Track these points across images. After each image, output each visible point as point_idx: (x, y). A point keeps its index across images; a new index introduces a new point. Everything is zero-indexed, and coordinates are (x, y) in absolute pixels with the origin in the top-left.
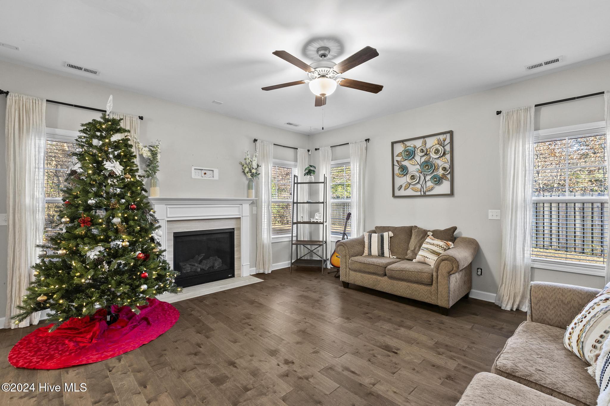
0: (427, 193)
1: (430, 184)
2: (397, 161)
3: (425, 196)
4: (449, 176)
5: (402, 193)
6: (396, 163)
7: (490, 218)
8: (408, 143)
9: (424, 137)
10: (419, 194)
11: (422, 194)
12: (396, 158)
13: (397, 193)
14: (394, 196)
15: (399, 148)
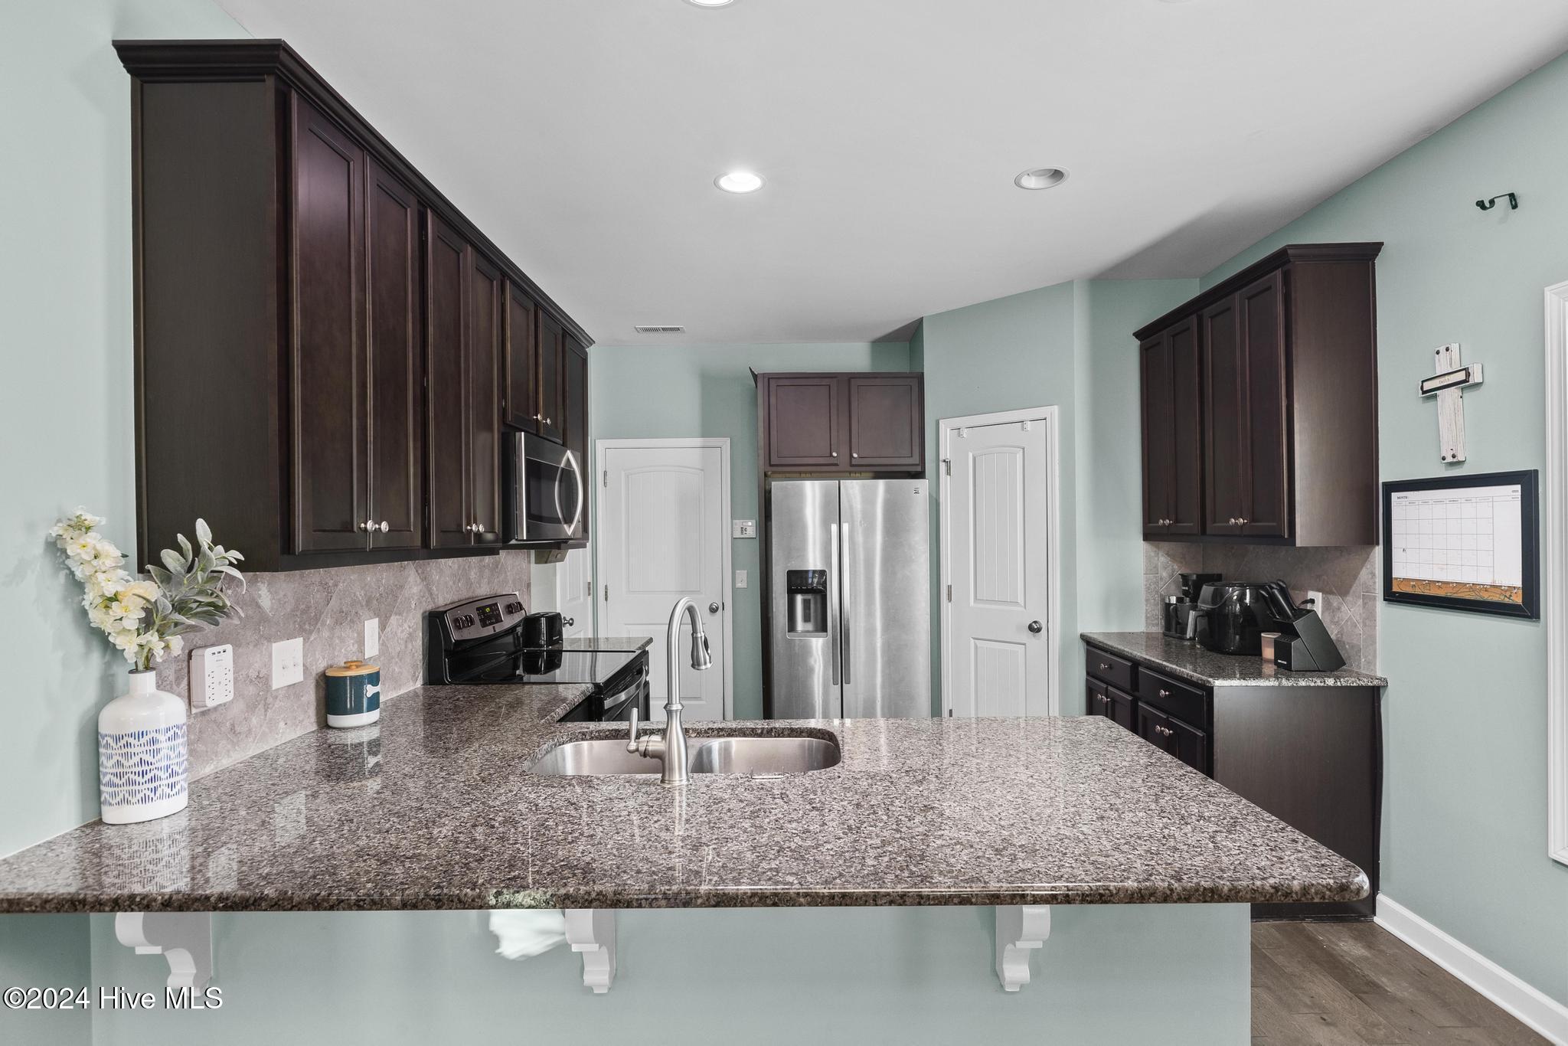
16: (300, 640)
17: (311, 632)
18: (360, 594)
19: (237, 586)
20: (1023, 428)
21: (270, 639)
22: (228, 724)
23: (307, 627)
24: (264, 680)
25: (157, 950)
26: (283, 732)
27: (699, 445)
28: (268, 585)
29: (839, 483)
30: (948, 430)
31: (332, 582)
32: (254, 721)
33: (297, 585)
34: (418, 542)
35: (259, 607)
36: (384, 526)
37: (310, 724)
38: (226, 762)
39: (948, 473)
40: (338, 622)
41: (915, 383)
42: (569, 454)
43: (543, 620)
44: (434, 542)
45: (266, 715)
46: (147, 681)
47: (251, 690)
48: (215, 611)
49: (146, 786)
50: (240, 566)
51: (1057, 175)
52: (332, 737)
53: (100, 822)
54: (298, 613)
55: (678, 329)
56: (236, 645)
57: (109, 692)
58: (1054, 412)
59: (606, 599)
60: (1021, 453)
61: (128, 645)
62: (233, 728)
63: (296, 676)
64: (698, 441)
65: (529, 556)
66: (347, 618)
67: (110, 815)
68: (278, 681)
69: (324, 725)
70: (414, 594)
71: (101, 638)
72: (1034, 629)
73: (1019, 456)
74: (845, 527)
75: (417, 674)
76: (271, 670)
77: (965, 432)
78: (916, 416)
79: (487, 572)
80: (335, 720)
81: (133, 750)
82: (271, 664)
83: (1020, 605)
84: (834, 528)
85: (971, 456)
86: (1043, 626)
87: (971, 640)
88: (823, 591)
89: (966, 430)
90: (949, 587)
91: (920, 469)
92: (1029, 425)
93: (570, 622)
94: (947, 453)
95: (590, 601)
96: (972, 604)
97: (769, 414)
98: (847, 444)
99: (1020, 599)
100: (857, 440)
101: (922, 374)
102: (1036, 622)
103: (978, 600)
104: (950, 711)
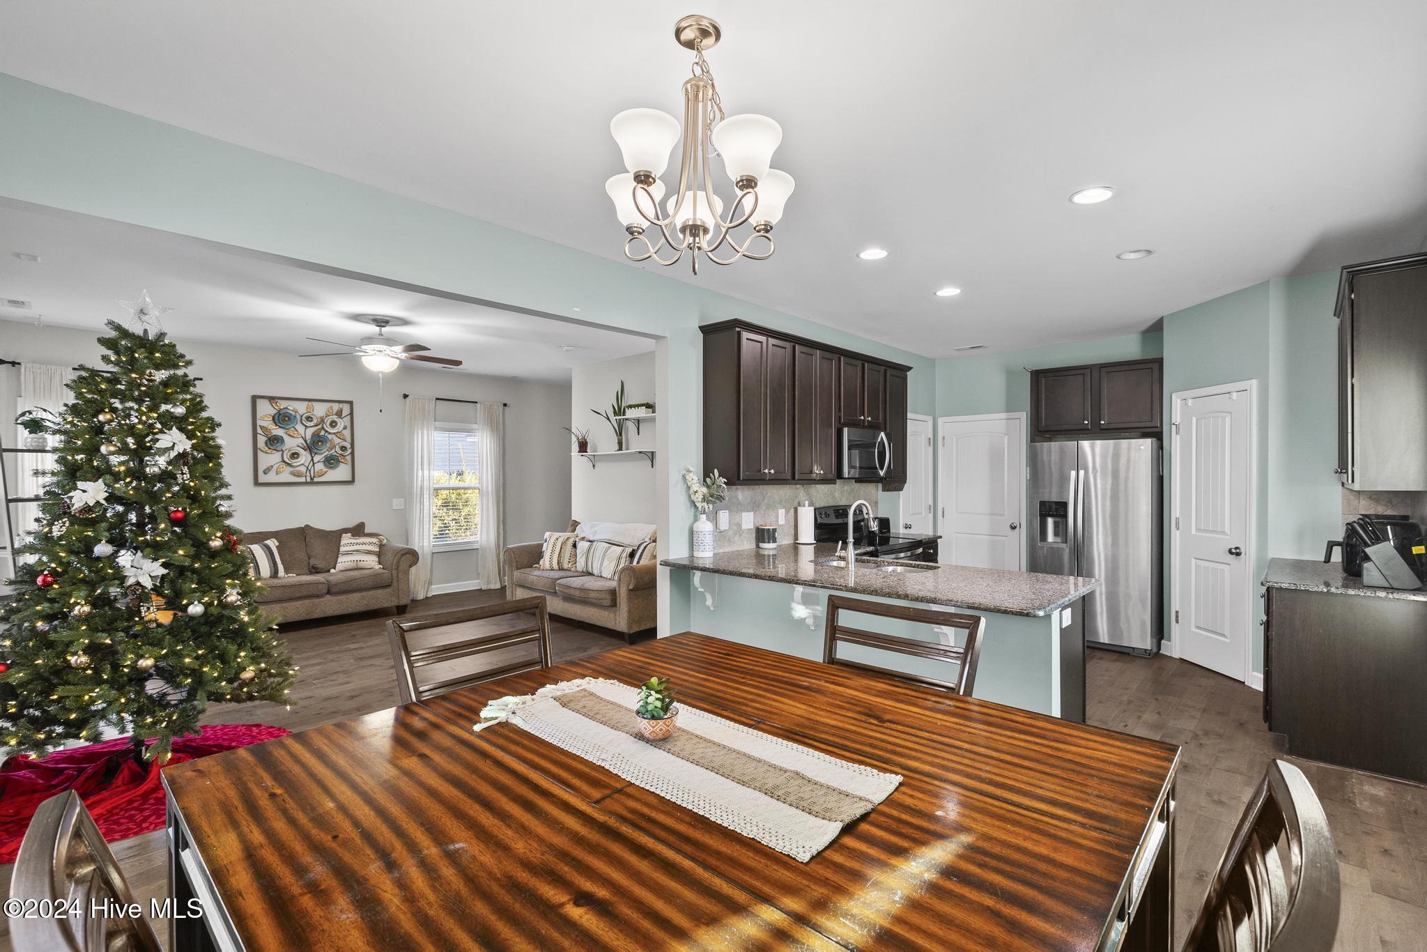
0: (315, 480)
1: (320, 467)
2: (262, 428)
3: (312, 483)
4: (349, 458)
5: (272, 477)
6: (259, 431)
7: (394, 507)
8: (283, 404)
9: (310, 400)
10: (303, 480)
11: (309, 480)
12: (259, 423)
13: (262, 478)
14: (257, 483)
15: (265, 409)
16: (751, 513)
17: (757, 510)
18: (777, 498)
19: (731, 492)
20: (1230, 398)
21: (742, 511)
22: (727, 537)
23: (755, 508)
24: (739, 525)
25: (702, 590)
27: (1004, 418)
29: (1077, 442)
30: (1179, 400)
31: (765, 492)
32: (736, 538)
33: (751, 492)
34: (789, 477)
36: (772, 471)
37: (753, 546)
38: (727, 550)
39: (1178, 434)
40: (767, 508)
41: (1156, 367)
42: (882, 434)
44: (797, 478)
45: (739, 537)
46: (704, 516)
47: (735, 528)
48: (720, 498)
49: (703, 547)
50: (725, 483)
51: (1149, 252)
52: (761, 552)
53: (693, 550)
54: (752, 503)
55: (980, 347)
56: (730, 511)
57: (696, 519)
58: (1252, 384)
59: (943, 516)
60: (1230, 416)
61: (699, 505)
62: (729, 539)
63: (751, 526)
64: (1004, 415)
65: (877, 487)
66: (771, 507)
67: (696, 554)
68: (744, 527)
69: (758, 546)
70: (805, 500)
71: (693, 503)
72: (1235, 552)
73: (1228, 420)
74: (1082, 473)
76: (741, 522)
77: (1190, 402)
78: (1156, 390)
79: (846, 494)
80: (761, 545)
81: (700, 536)
82: (741, 520)
83: (1227, 535)
84: (1073, 473)
85: (1194, 419)
86: (1243, 550)
87: (1193, 560)
88: (1065, 516)
89: (1190, 400)
90: (1177, 519)
91: (1159, 430)
92: (1235, 395)
93: (907, 527)
94: (1177, 418)
95: (931, 516)
96: (1194, 531)
97: (1038, 398)
98: (1097, 414)
99: (1227, 530)
100: (1105, 411)
101: (1162, 359)
102: (1237, 548)
103: (1198, 530)
104: (1177, 612)
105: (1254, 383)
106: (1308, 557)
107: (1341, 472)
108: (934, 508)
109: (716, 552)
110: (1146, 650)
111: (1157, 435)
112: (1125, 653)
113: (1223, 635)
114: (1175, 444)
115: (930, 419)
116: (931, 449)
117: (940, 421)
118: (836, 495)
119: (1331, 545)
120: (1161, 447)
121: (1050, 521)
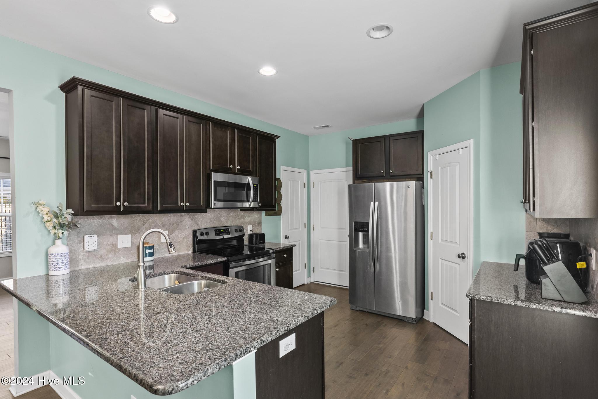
16: (130, 235)
17: (136, 233)
18: (159, 223)
19: (103, 220)
20: (459, 153)
21: (117, 234)
22: (99, 255)
23: (134, 232)
24: (114, 245)
26: (122, 260)
27: (345, 170)
28: (116, 219)
29: (374, 184)
30: (432, 156)
31: (145, 219)
32: (110, 256)
33: (129, 220)
34: (150, 208)
35: (113, 225)
39: (431, 177)
41: (420, 136)
42: (249, 178)
43: (254, 235)
44: (159, 208)
45: (115, 255)
46: (59, 241)
47: (107, 248)
49: (53, 267)
53: (48, 275)
54: (130, 228)
55: (327, 126)
56: (99, 235)
58: (471, 143)
59: (315, 230)
60: (459, 165)
62: (101, 257)
63: (128, 245)
68: (121, 246)
70: (188, 224)
72: (462, 256)
73: (457, 167)
74: (377, 203)
75: (189, 249)
76: (117, 243)
77: (437, 157)
78: (420, 151)
81: (51, 258)
82: (117, 241)
83: (458, 244)
84: (372, 203)
85: (440, 168)
86: (466, 256)
87: (440, 259)
88: (368, 231)
89: (438, 156)
90: (432, 233)
91: (422, 176)
92: (461, 150)
93: (287, 237)
94: (431, 169)
95: (306, 230)
96: (440, 241)
97: (356, 156)
98: (388, 167)
99: (457, 241)
100: (392, 164)
101: (423, 131)
102: (463, 254)
103: (442, 240)
104: (432, 293)
105: (472, 141)
106: (505, 261)
107: (525, 202)
108: (308, 226)
109: (73, 269)
110: (413, 318)
111: (420, 178)
112: (402, 320)
113: (456, 311)
114: (430, 183)
115: (305, 172)
116: (305, 189)
117: (312, 173)
118: (222, 219)
119: (518, 257)
120: (423, 187)
121: (361, 234)
